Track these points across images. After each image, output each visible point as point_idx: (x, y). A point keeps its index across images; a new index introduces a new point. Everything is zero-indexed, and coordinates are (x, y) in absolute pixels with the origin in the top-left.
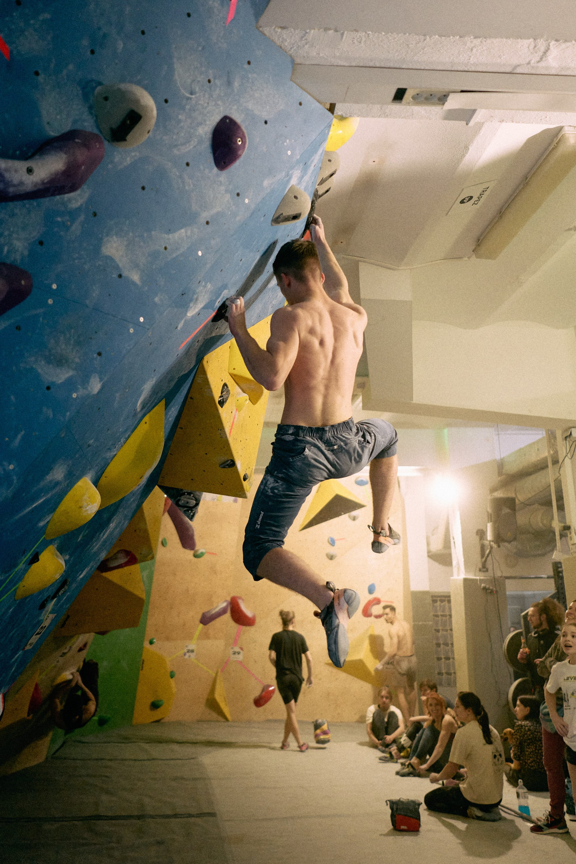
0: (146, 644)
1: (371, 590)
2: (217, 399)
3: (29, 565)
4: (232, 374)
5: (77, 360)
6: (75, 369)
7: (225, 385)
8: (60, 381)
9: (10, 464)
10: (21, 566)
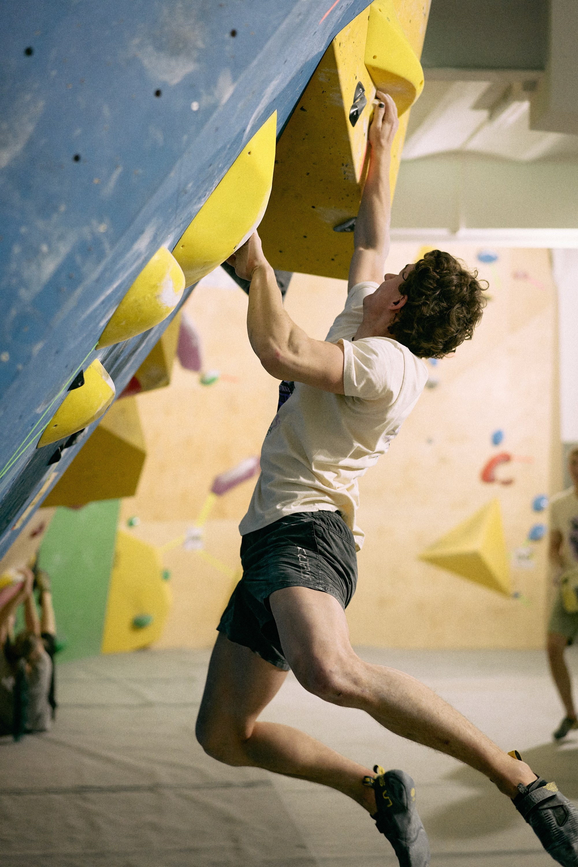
0: (122, 528)
1: (497, 439)
2: (348, 111)
3: (68, 390)
4: (370, 66)
5: (200, 44)
6: (198, 60)
7: (360, 86)
8: (176, 81)
9: (101, 222)
10: (62, 392)
